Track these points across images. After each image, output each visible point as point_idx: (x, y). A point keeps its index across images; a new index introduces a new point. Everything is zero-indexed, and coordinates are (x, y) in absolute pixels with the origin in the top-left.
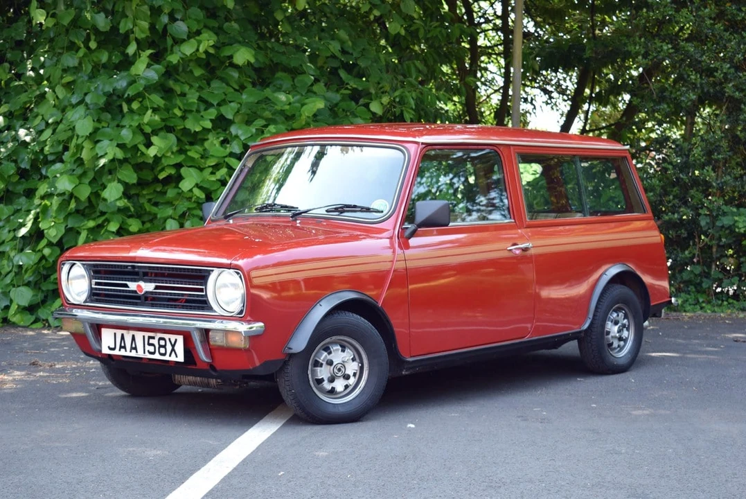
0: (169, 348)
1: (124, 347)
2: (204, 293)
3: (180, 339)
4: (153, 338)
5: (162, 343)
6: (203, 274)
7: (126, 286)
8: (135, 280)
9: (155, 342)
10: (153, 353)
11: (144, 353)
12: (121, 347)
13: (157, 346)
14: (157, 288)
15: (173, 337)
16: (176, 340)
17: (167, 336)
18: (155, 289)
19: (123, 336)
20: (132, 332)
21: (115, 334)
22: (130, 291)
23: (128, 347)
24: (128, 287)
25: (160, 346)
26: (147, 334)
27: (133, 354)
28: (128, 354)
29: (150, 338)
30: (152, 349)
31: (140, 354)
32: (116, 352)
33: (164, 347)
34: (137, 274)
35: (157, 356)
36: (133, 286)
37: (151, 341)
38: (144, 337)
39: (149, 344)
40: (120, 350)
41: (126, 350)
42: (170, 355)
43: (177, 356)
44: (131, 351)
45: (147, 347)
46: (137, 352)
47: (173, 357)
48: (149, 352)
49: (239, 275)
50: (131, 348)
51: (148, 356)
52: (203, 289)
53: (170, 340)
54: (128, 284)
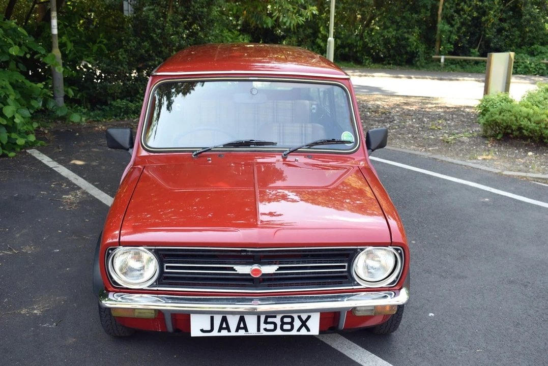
0: (297, 323)
1: (228, 328)
2: (346, 270)
3: (316, 316)
4: (274, 317)
5: (287, 320)
7: (233, 269)
9: (277, 320)
10: (273, 330)
11: (259, 330)
12: (221, 329)
13: (279, 324)
14: (280, 269)
15: (304, 315)
16: (309, 317)
17: (295, 315)
18: (278, 270)
19: (224, 320)
21: (212, 319)
23: (233, 327)
24: (235, 270)
25: (283, 323)
27: (242, 333)
28: (233, 333)
29: (267, 317)
30: (271, 327)
31: (252, 332)
32: (215, 333)
33: (291, 324)
34: (251, 258)
35: (278, 332)
37: (270, 320)
38: (259, 318)
39: (266, 322)
40: (219, 331)
41: (229, 331)
42: (299, 330)
43: (308, 330)
44: (237, 331)
45: (263, 326)
46: (247, 331)
47: (304, 332)
48: (266, 330)
49: (399, 251)
50: (238, 328)
51: (263, 333)
52: (345, 265)
53: (299, 317)
54: (236, 267)
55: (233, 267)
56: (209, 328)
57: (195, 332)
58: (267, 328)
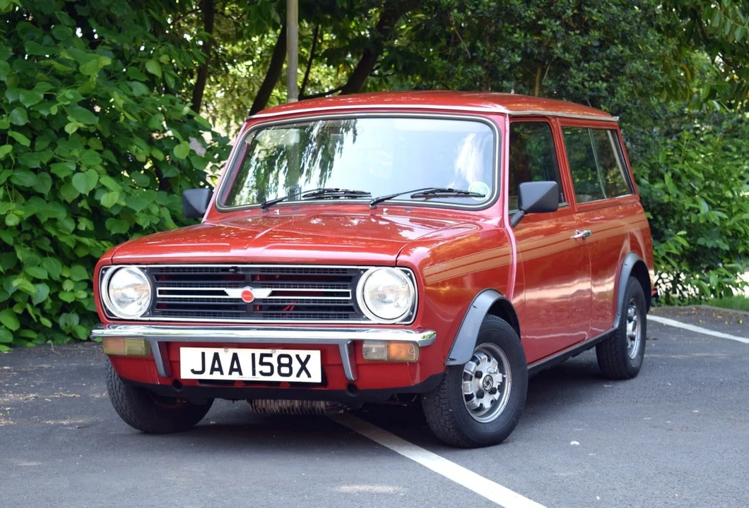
0: (296, 366)
1: (220, 369)
2: (350, 298)
3: (316, 356)
4: (270, 355)
5: (285, 361)
6: (348, 275)
7: (224, 293)
8: (236, 286)
9: (274, 361)
11: (254, 374)
12: (213, 370)
13: (276, 365)
14: (273, 294)
15: (303, 354)
16: (308, 357)
17: (293, 353)
18: (271, 295)
19: (216, 357)
20: (232, 351)
21: (203, 354)
22: (231, 300)
23: (226, 368)
24: (227, 295)
25: (281, 365)
26: (258, 352)
27: (235, 376)
28: (226, 377)
29: (262, 356)
30: (267, 369)
31: (247, 375)
32: (206, 376)
33: (289, 365)
34: (242, 277)
35: (276, 377)
36: (234, 293)
37: (266, 360)
38: (253, 355)
39: (262, 363)
40: (211, 373)
41: (222, 373)
42: (298, 375)
43: (309, 376)
44: (230, 373)
45: (259, 368)
46: (241, 374)
47: (303, 378)
48: (261, 373)
49: (409, 274)
50: (232, 370)
51: (259, 378)
52: (349, 292)
53: (298, 356)
54: (227, 290)
55: (223, 291)
56: (200, 369)
57: (186, 374)
58: (264, 371)
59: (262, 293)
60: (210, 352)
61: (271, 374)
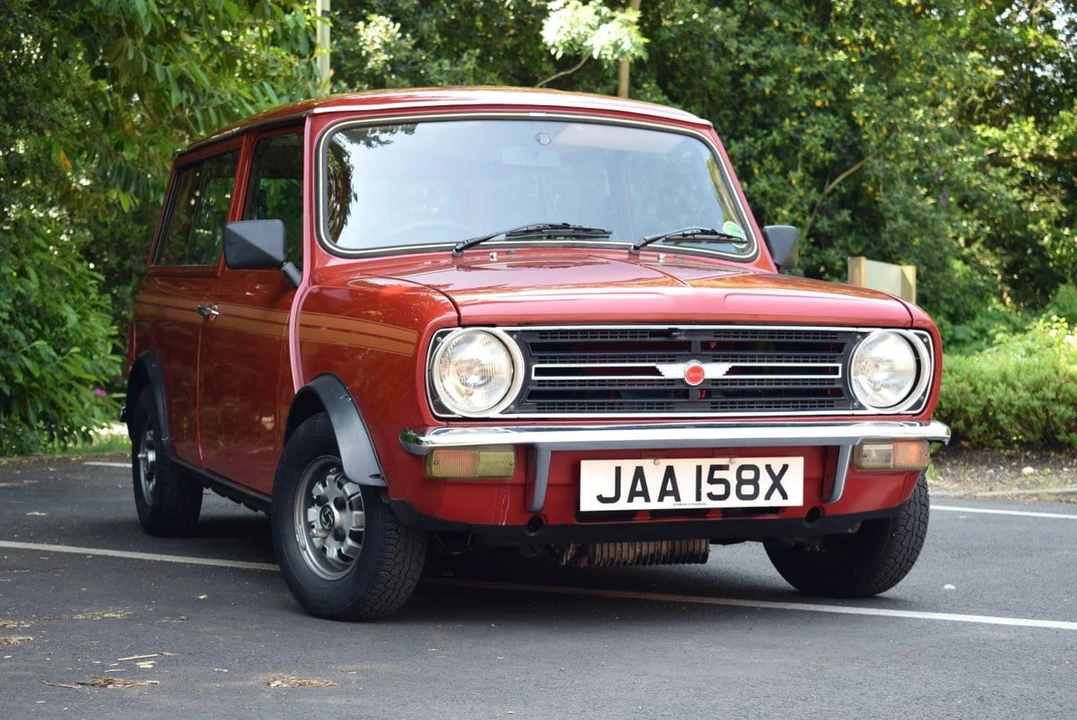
0: (765, 482)
1: (645, 494)
2: (839, 376)
3: (797, 465)
4: (725, 468)
5: (748, 475)
6: (838, 341)
7: (655, 371)
8: (672, 360)
9: (730, 475)
10: (724, 497)
11: (699, 498)
12: (633, 494)
13: (733, 483)
14: (732, 371)
15: (777, 463)
16: (785, 467)
17: (760, 462)
18: (728, 373)
19: (639, 473)
20: (665, 463)
21: (618, 470)
22: (666, 382)
23: (654, 489)
24: (659, 374)
25: (741, 482)
26: (706, 463)
27: (669, 503)
28: (654, 504)
29: (713, 468)
30: (719, 489)
31: (688, 501)
32: (622, 505)
33: (754, 482)
34: (686, 346)
35: (733, 502)
36: (672, 371)
37: (718, 475)
38: (699, 469)
39: (712, 481)
40: (630, 500)
41: (647, 500)
42: (768, 497)
43: (785, 496)
44: (661, 499)
45: (706, 488)
46: (678, 499)
47: (776, 500)
48: (711, 496)
49: (925, 340)
50: (663, 493)
51: (707, 503)
52: (837, 368)
53: (768, 468)
54: (661, 367)
55: (654, 368)
56: (612, 494)
57: (588, 503)
58: (714, 493)
59: (716, 370)
60: (629, 467)
61: (725, 497)
